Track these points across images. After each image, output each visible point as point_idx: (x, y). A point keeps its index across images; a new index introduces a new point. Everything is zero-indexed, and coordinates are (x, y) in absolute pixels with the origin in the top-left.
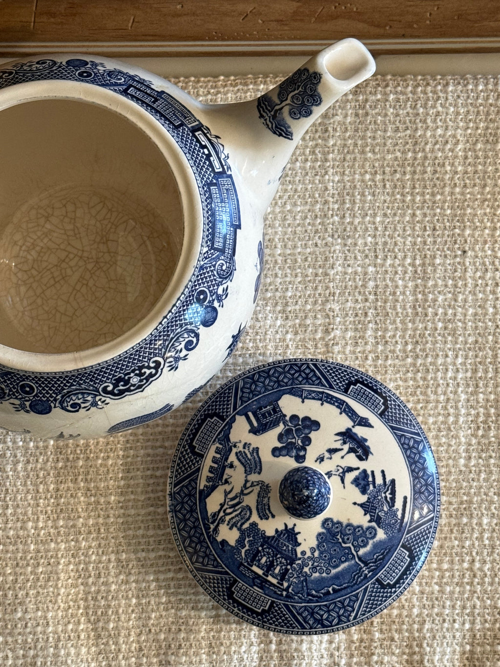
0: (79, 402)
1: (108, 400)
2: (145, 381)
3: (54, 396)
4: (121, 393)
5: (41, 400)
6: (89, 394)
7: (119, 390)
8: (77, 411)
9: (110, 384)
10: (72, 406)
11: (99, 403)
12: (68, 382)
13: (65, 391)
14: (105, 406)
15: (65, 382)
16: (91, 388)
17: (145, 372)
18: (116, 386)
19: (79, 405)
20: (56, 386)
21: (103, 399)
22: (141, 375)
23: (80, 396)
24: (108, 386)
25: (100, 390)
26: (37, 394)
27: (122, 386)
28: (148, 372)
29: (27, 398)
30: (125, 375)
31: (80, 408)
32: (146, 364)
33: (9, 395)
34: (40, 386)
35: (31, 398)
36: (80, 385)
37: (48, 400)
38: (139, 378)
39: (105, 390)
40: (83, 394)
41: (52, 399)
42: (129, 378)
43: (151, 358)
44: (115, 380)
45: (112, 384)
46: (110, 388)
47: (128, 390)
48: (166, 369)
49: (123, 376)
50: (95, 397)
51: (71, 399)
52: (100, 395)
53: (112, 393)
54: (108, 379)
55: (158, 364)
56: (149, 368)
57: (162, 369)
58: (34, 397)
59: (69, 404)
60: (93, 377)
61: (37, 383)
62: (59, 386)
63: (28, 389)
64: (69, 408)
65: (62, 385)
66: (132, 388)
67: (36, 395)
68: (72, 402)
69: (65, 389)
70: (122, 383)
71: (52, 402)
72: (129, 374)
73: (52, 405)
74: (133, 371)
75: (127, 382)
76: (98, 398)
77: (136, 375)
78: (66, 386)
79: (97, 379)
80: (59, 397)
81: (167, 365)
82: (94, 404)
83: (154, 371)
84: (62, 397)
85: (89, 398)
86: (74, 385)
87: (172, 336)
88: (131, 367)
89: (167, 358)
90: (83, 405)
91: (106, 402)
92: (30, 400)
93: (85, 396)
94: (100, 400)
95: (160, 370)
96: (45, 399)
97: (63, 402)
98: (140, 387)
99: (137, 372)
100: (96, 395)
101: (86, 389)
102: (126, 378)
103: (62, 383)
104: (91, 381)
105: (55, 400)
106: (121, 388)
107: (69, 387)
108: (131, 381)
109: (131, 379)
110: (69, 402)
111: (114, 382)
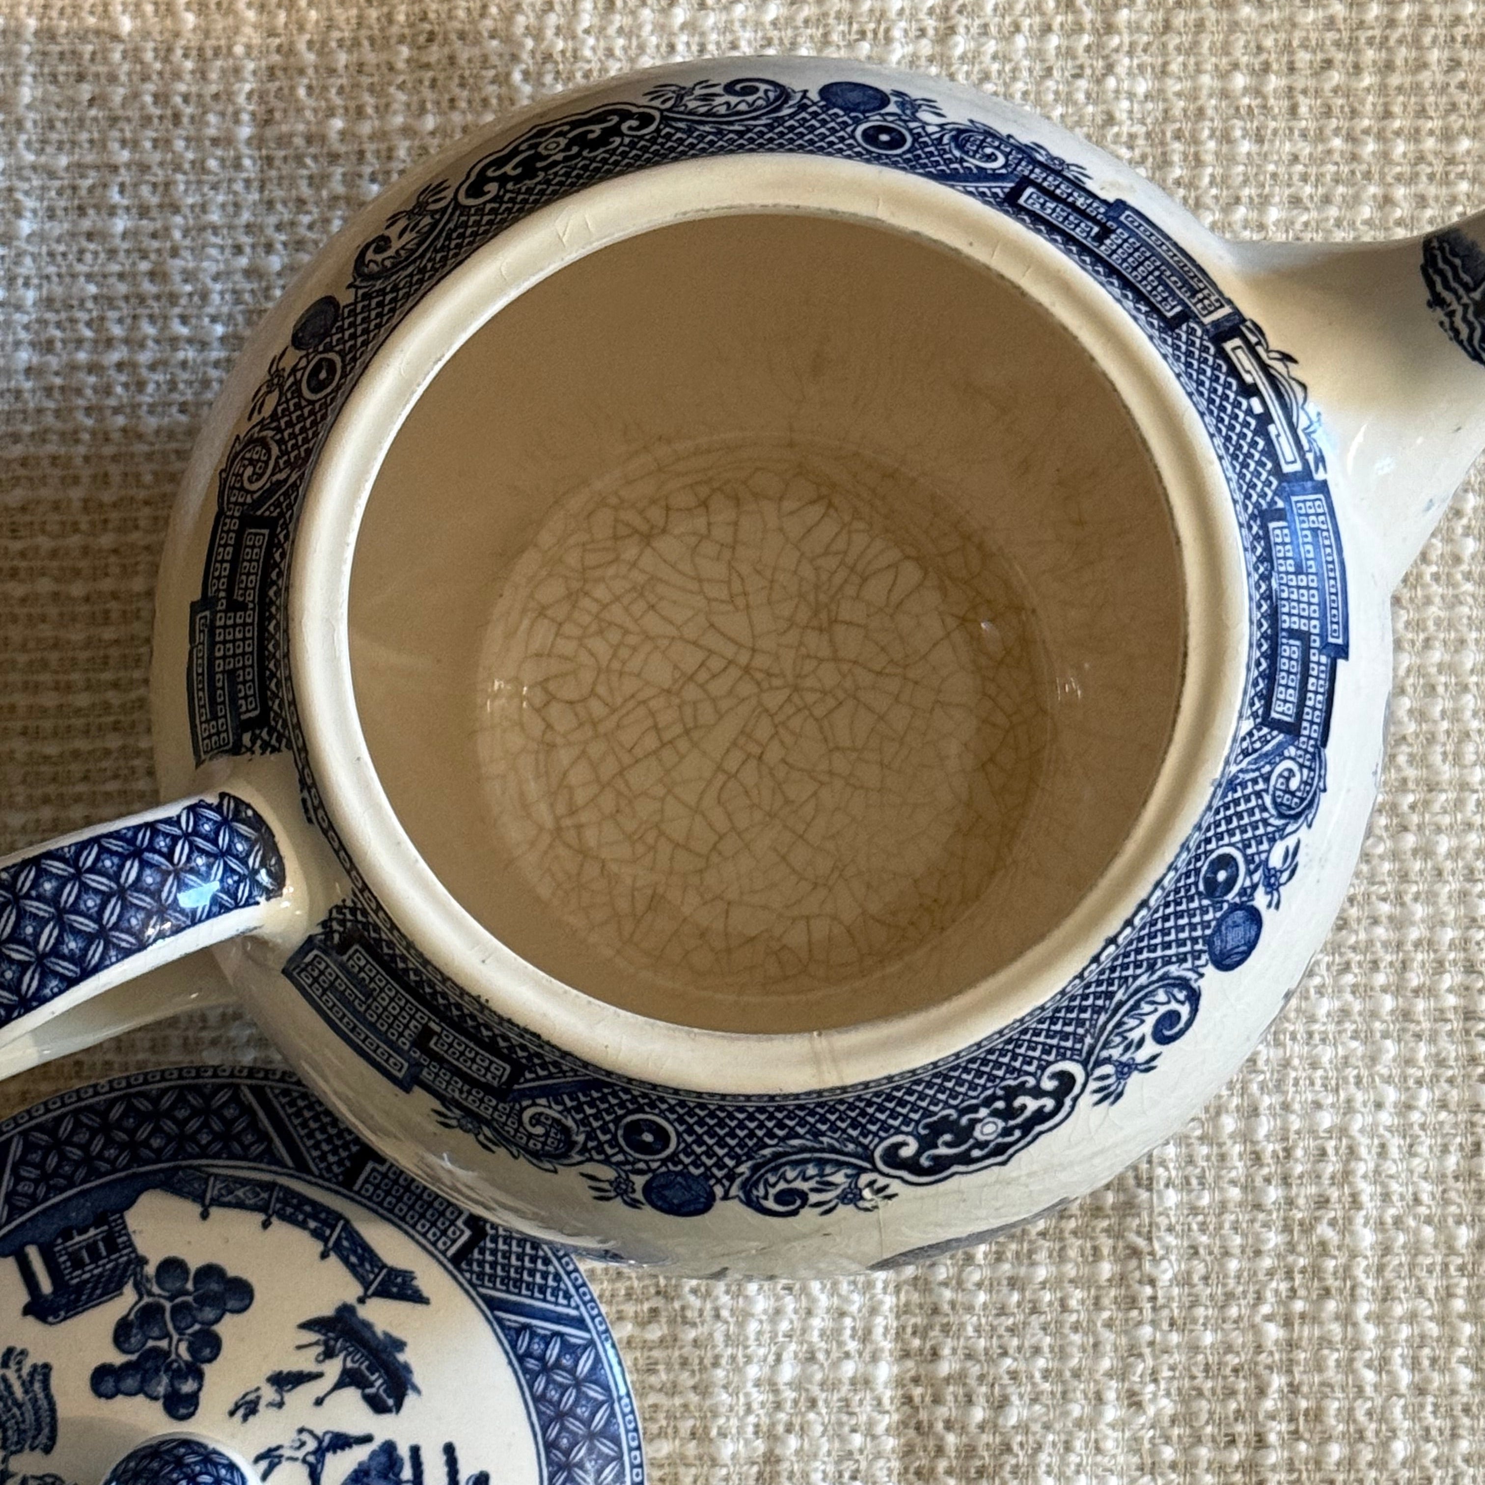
0: (805, 1186)
1: (895, 1186)
2: (1017, 1133)
3: (730, 1163)
4: (940, 1166)
5: (685, 1174)
6: (840, 1165)
7: (935, 1159)
8: (794, 1213)
9: (911, 1140)
10: (780, 1198)
11: (867, 1193)
12: (781, 1125)
13: (767, 1152)
14: (881, 1203)
15: (770, 1124)
16: (851, 1147)
17: (1024, 1107)
18: (927, 1143)
19: (803, 1196)
20: (741, 1133)
21: (882, 1181)
22: (1008, 1113)
23: (811, 1170)
24: (904, 1144)
25: (878, 1153)
26: (675, 1154)
27: (948, 1145)
28: (1032, 1105)
29: (641, 1166)
30: (962, 1112)
31: (802, 1206)
32: (1031, 1082)
33: (584, 1150)
34: (690, 1131)
35: (654, 1165)
36: (817, 1134)
37: (707, 1175)
38: (1001, 1124)
39: (892, 1158)
40: (821, 1163)
41: (719, 1174)
42: (973, 1123)
43: (1049, 1063)
44: (926, 1127)
45: (918, 1137)
46: (906, 1152)
47: (965, 1159)
48: (1087, 1100)
49: (954, 1113)
50: (857, 1176)
51: (783, 1177)
52: (875, 1169)
53: (912, 1166)
54: (907, 1121)
55: (1066, 1081)
56: (1037, 1092)
57: (1075, 1100)
58: (664, 1162)
59: (772, 1191)
60: (863, 1113)
61: (681, 1120)
62: (751, 1134)
63: (648, 1137)
64: (770, 1204)
65: (760, 1133)
66: (976, 1153)
67: (673, 1158)
68: (782, 1185)
69: (767, 1146)
70: (948, 1137)
71: (719, 1181)
72: (974, 1109)
73: (719, 1191)
74: (988, 1102)
75: (963, 1134)
76: (864, 1179)
77: (995, 1113)
78: (770, 1134)
79: (873, 1120)
80: (744, 1168)
81: (1093, 1085)
82: (851, 1197)
83: (1049, 1104)
84: (755, 1169)
85: (839, 1178)
86: (798, 1136)
87: (1119, 996)
88: (985, 1088)
89: (1099, 1063)
90: (814, 1198)
91: (889, 1192)
92: (650, 1170)
93: (828, 1170)
94: (871, 1184)
95: (1068, 1102)
96: (696, 1172)
97: (756, 1185)
98: (1000, 1149)
99: (1000, 1105)
100: (862, 1170)
101: (833, 1150)
102: (964, 1121)
103: (761, 1126)
104: (854, 1125)
105: (731, 1176)
106: (943, 1151)
107: (783, 1139)
108: (977, 1133)
109: (978, 1127)
110: (774, 1186)
111: (923, 1132)
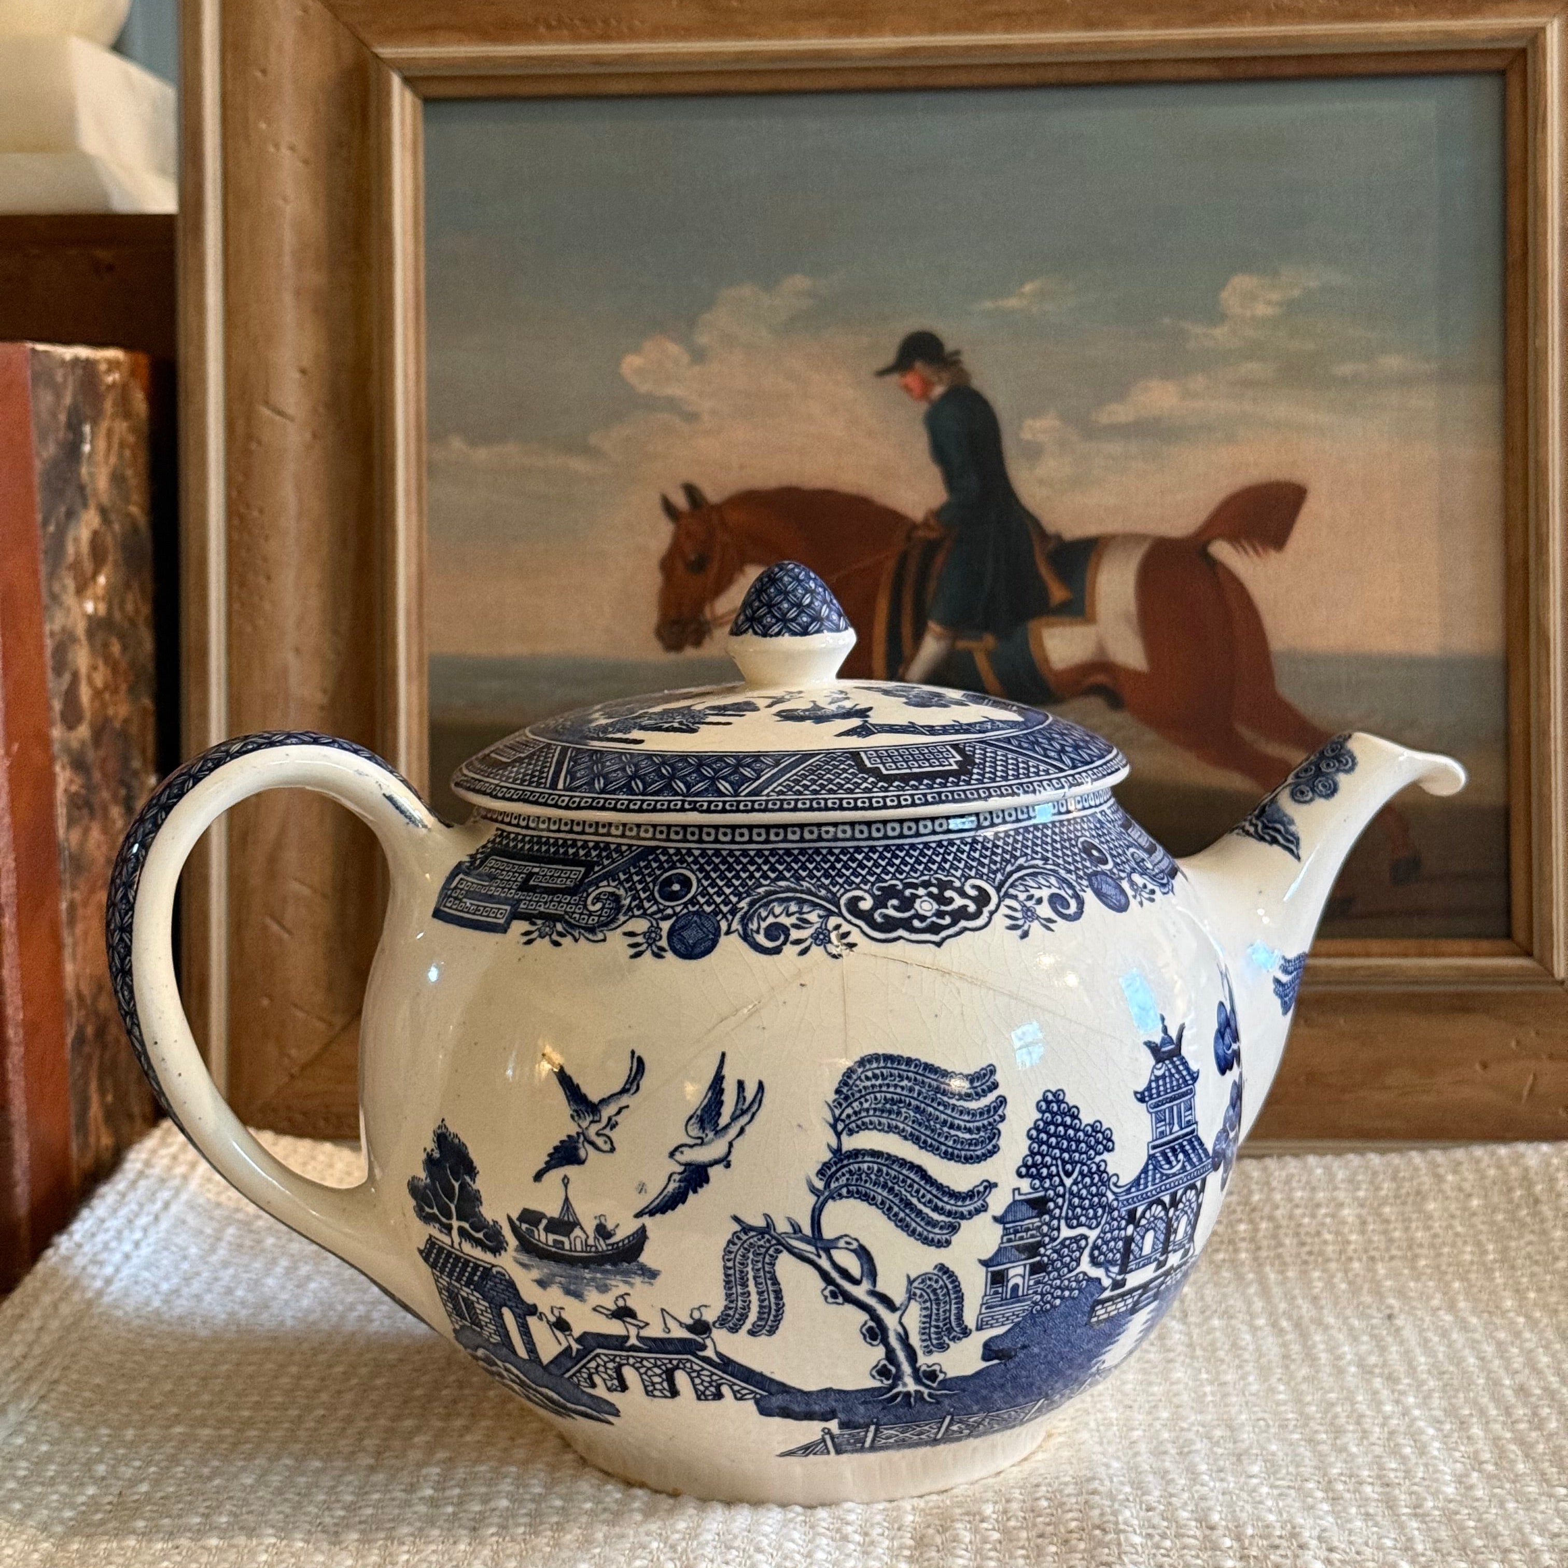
0: (788, 920)
1: (855, 936)
2: (948, 922)
3: (734, 899)
4: (889, 925)
5: (700, 913)
6: (815, 905)
7: (886, 917)
8: (778, 949)
9: (867, 896)
10: (768, 932)
11: (833, 936)
12: (774, 870)
13: (761, 890)
14: (845, 951)
15: (765, 868)
16: (823, 892)
17: (951, 900)
18: (880, 903)
19: (785, 930)
20: (744, 875)
21: (846, 927)
22: (941, 900)
23: (793, 908)
24: (863, 897)
25: (843, 901)
26: (694, 895)
27: (895, 908)
28: (959, 902)
29: (669, 911)
30: (906, 886)
31: (784, 943)
32: (957, 884)
33: (630, 909)
34: (707, 877)
35: (679, 910)
36: (799, 879)
37: (715, 913)
38: (936, 906)
39: (853, 904)
40: (800, 900)
41: (725, 909)
42: (914, 897)
43: (971, 877)
44: (879, 889)
45: (873, 896)
46: (866, 905)
47: (906, 924)
48: (1000, 920)
49: (900, 887)
50: (827, 917)
51: (772, 912)
52: (840, 915)
53: (868, 918)
54: (864, 881)
55: (984, 897)
56: (962, 893)
57: (991, 914)
58: (685, 905)
59: (764, 925)
60: (833, 867)
61: (701, 869)
62: (751, 876)
63: (676, 888)
64: (761, 939)
65: (757, 875)
66: (916, 923)
67: (693, 901)
68: (771, 920)
69: (761, 885)
70: (895, 902)
71: (724, 916)
72: (915, 886)
73: (724, 925)
74: (926, 884)
75: (907, 904)
76: (833, 921)
77: (931, 893)
78: (766, 877)
79: (841, 875)
80: (743, 904)
81: (1003, 910)
82: (821, 938)
83: (972, 907)
84: (751, 904)
85: (813, 917)
86: (785, 879)
87: (1021, 861)
88: (922, 874)
89: (1007, 895)
90: (795, 934)
91: (850, 941)
92: (675, 914)
93: (806, 908)
94: (838, 927)
95: (986, 913)
96: (708, 909)
97: (751, 919)
98: (935, 930)
99: (935, 890)
100: (830, 913)
101: (809, 892)
102: (908, 892)
103: (759, 869)
104: (827, 875)
105: (734, 912)
106: (892, 913)
107: (774, 880)
108: (917, 904)
109: (918, 901)
110: (764, 920)
111: (878, 893)
